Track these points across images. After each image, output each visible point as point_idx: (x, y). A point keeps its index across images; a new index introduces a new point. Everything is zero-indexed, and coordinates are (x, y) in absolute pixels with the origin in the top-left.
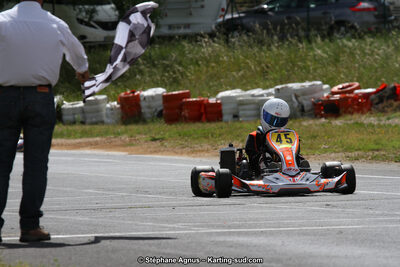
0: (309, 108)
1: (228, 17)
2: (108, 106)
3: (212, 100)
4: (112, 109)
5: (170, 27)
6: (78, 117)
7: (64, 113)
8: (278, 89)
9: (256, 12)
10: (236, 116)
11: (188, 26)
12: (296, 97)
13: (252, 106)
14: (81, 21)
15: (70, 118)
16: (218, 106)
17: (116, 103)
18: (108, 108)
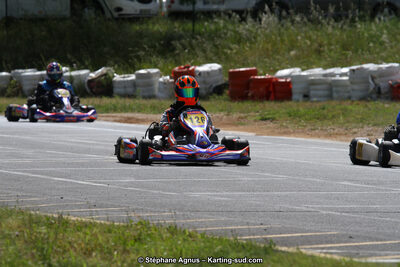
0: (386, 90)
2: (161, 80)
4: (164, 83)
6: (130, 90)
7: (115, 85)
8: (353, 70)
10: (306, 96)
12: (373, 78)
13: (324, 86)
15: (122, 91)
16: (287, 85)
17: (168, 77)
18: (161, 82)
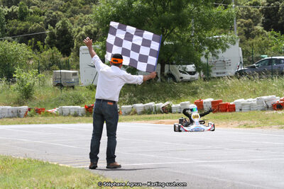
0: (270, 106)
1: (240, 69)
3: (231, 103)
5: (217, 73)
6: (178, 110)
7: (172, 109)
8: (258, 99)
9: (252, 67)
10: (241, 110)
11: (224, 73)
12: (265, 102)
13: (248, 106)
14: (181, 72)
15: (175, 111)
16: (234, 105)
